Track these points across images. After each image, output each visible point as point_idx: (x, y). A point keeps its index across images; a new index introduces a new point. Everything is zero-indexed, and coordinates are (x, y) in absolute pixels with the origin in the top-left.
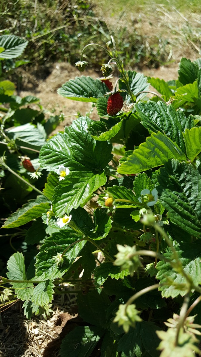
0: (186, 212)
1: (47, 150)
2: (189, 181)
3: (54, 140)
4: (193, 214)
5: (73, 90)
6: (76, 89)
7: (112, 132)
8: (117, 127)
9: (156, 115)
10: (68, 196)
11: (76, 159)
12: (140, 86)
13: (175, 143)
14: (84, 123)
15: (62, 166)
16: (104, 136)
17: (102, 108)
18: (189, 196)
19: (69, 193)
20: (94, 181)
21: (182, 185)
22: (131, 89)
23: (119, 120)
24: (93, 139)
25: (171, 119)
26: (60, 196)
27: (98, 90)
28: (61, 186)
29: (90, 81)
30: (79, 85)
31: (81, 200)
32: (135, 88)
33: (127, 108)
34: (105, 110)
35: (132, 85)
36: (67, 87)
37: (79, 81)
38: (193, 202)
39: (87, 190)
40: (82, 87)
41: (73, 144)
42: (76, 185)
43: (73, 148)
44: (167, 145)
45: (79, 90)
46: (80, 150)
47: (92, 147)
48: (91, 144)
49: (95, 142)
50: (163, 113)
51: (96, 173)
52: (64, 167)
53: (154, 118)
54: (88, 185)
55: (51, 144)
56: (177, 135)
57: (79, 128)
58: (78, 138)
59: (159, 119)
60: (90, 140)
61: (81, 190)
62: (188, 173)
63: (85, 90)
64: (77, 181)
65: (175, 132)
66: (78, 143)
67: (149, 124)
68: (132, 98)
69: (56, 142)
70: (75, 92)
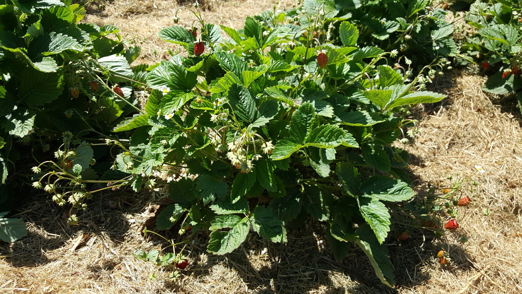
0: (241, 109)
1: (153, 76)
2: (244, 95)
3: (157, 69)
4: (245, 111)
5: (169, 34)
6: (171, 34)
7: (197, 67)
8: (200, 64)
9: (227, 60)
10: (170, 104)
11: (174, 83)
12: (216, 36)
13: (238, 78)
14: (178, 59)
15: (165, 86)
16: (193, 69)
17: (191, 50)
18: (243, 102)
19: (170, 103)
20: (186, 96)
21: (240, 97)
22: (210, 37)
23: (201, 59)
24: (185, 70)
25: (236, 63)
26: (165, 104)
27: (187, 37)
28: (165, 98)
29: (181, 30)
30: (173, 32)
31: (178, 107)
32: (212, 36)
33: (207, 51)
34: (193, 52)
35: (210, 35)
36: (164, 32)
37: (173, 29)
38: (245, 106)
39: (181, 101)
40: (175, 33)
41: (171, 72)
42: (174, 98)
43: (172, 75)
44: (234, 78)
45: (173, 35)
46: (176, 77)
47: (185, 75)
48: (184, 73)
49: (186, 72)
50: (231, 59)
51: (186, 92)
52: (166, 87)
53: (226, 62)
54: (182, 99)
55: (156, 72)
56: (239, 73)
57: (176, 62)
58: (175, 69)
59: (228, 63)
60: (183, 70)
61: (178, 102)
62: (243, 91)
63: (177, 35)
64: (174, 96)
65: (237, 71)
66: (175, 72)
67: (223, 66)
68: (210, 44)
69: (159, 71)
70: (170, 36)
